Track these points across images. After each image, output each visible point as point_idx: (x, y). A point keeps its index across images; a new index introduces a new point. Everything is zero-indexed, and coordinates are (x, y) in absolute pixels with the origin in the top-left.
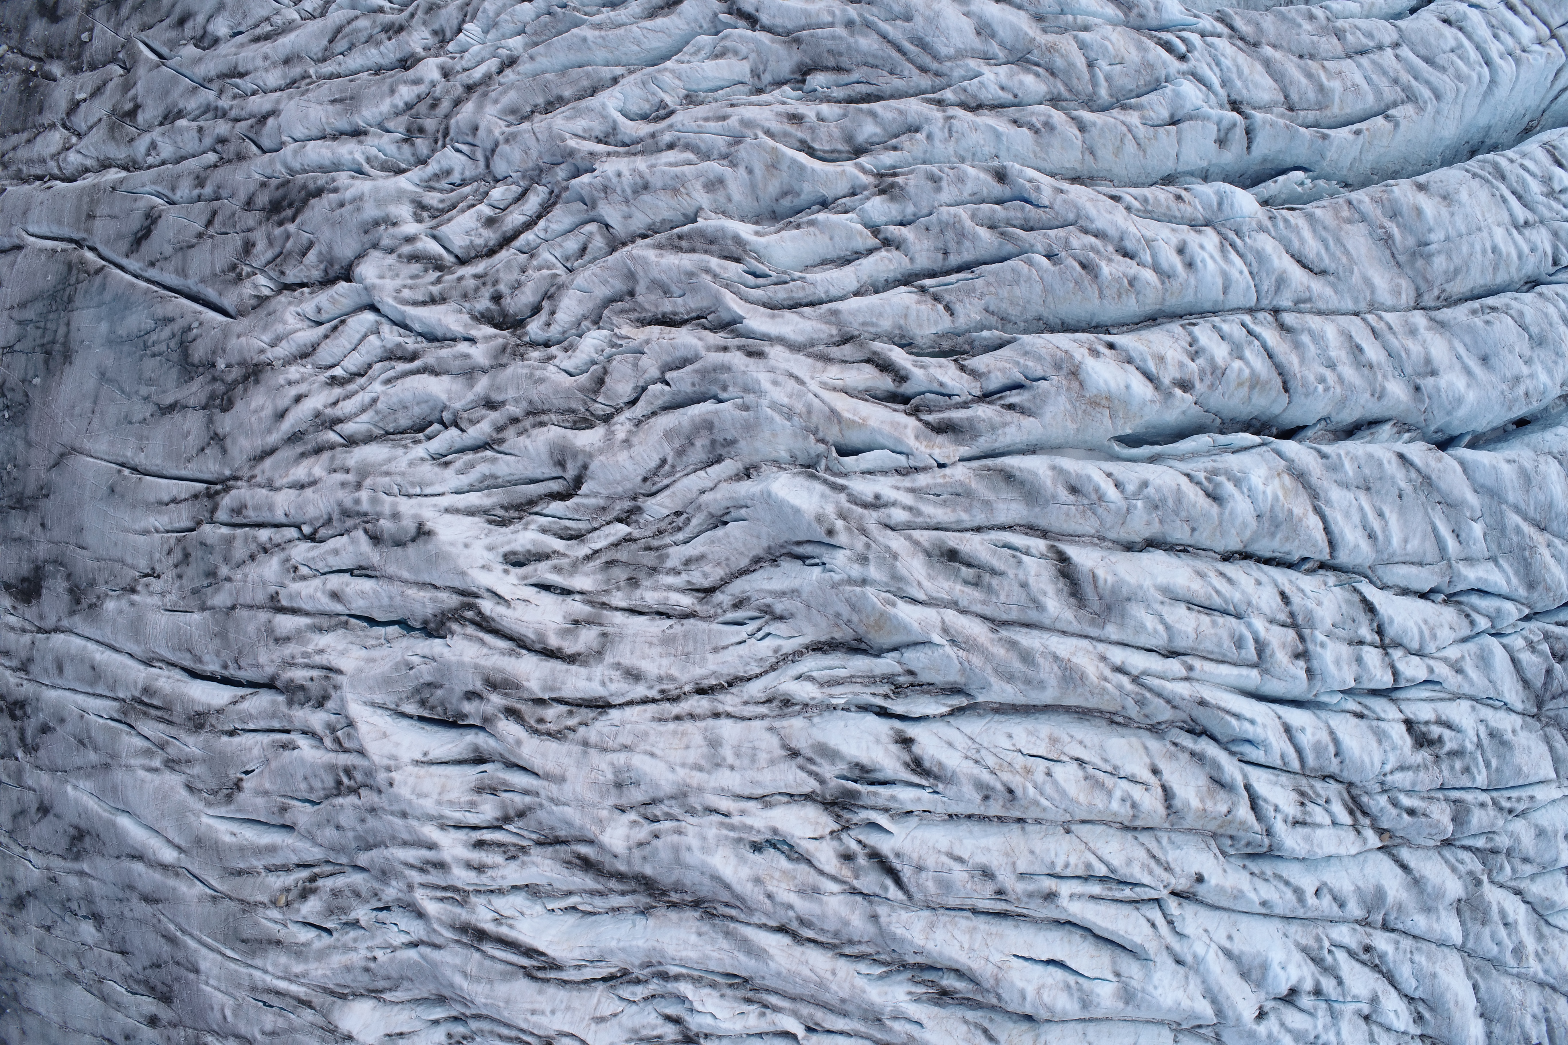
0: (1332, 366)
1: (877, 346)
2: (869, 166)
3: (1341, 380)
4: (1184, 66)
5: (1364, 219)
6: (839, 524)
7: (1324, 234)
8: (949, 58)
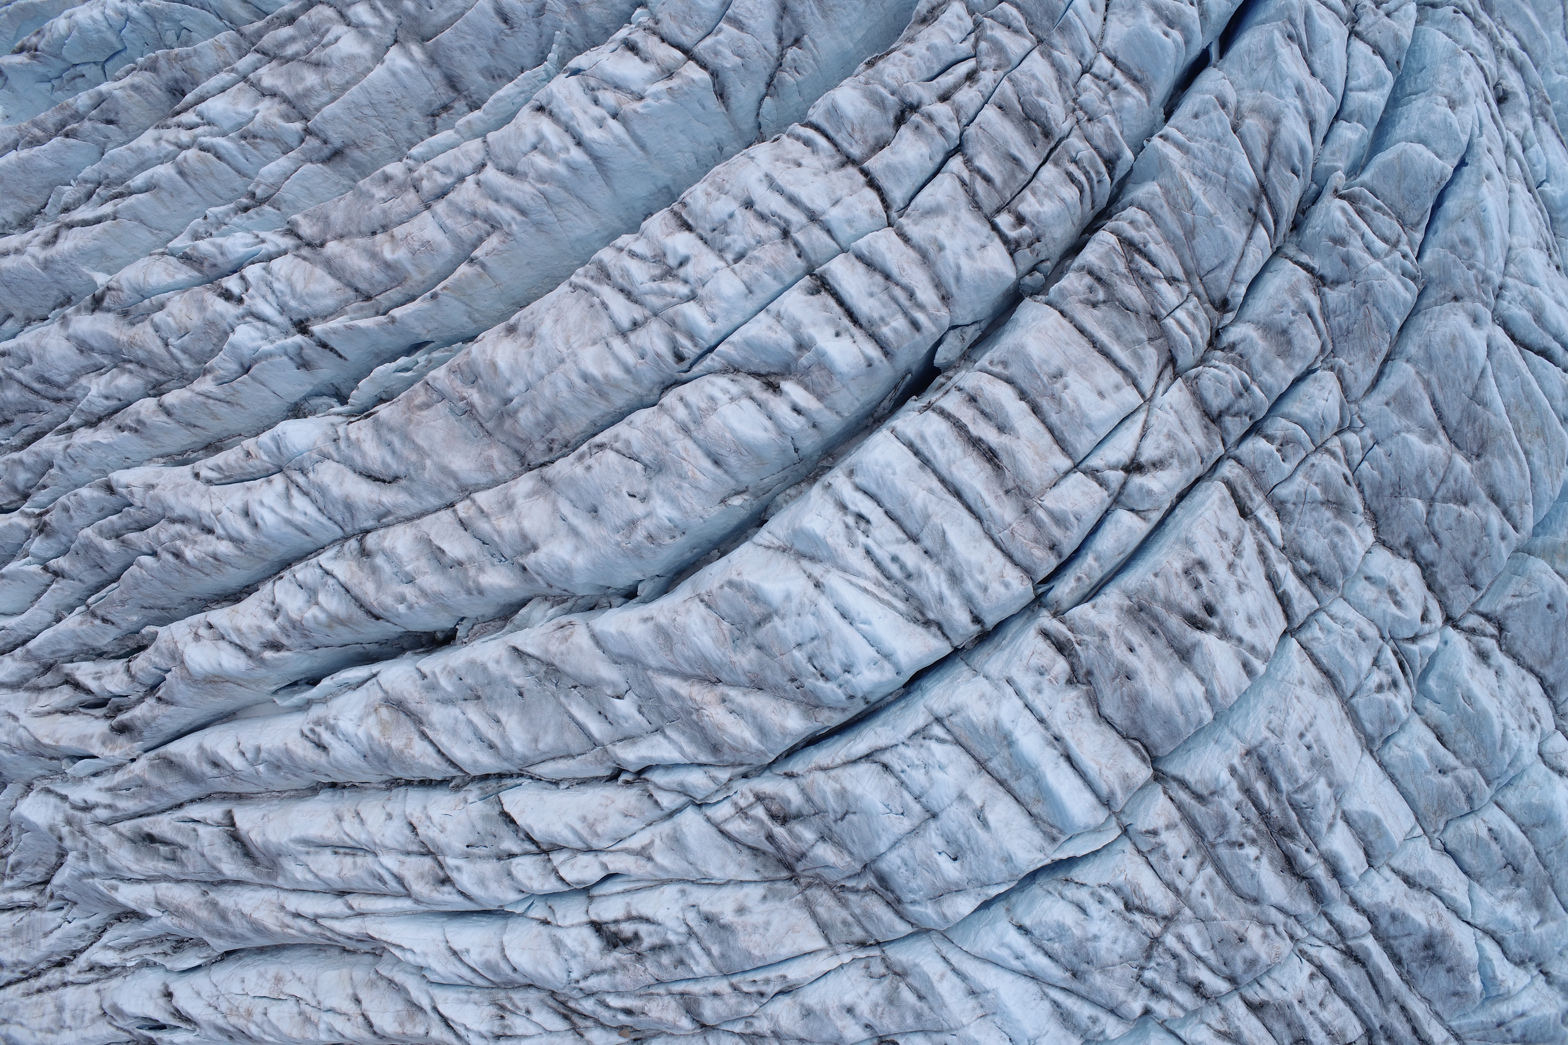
0: (410, 580)
1: (68, 667)
2: (29, 510)
3: (424, 593)
4: (240, 310)
5: (443, 397)
6: (65, 830)
7: (390, 437)
8: (69, 383)
